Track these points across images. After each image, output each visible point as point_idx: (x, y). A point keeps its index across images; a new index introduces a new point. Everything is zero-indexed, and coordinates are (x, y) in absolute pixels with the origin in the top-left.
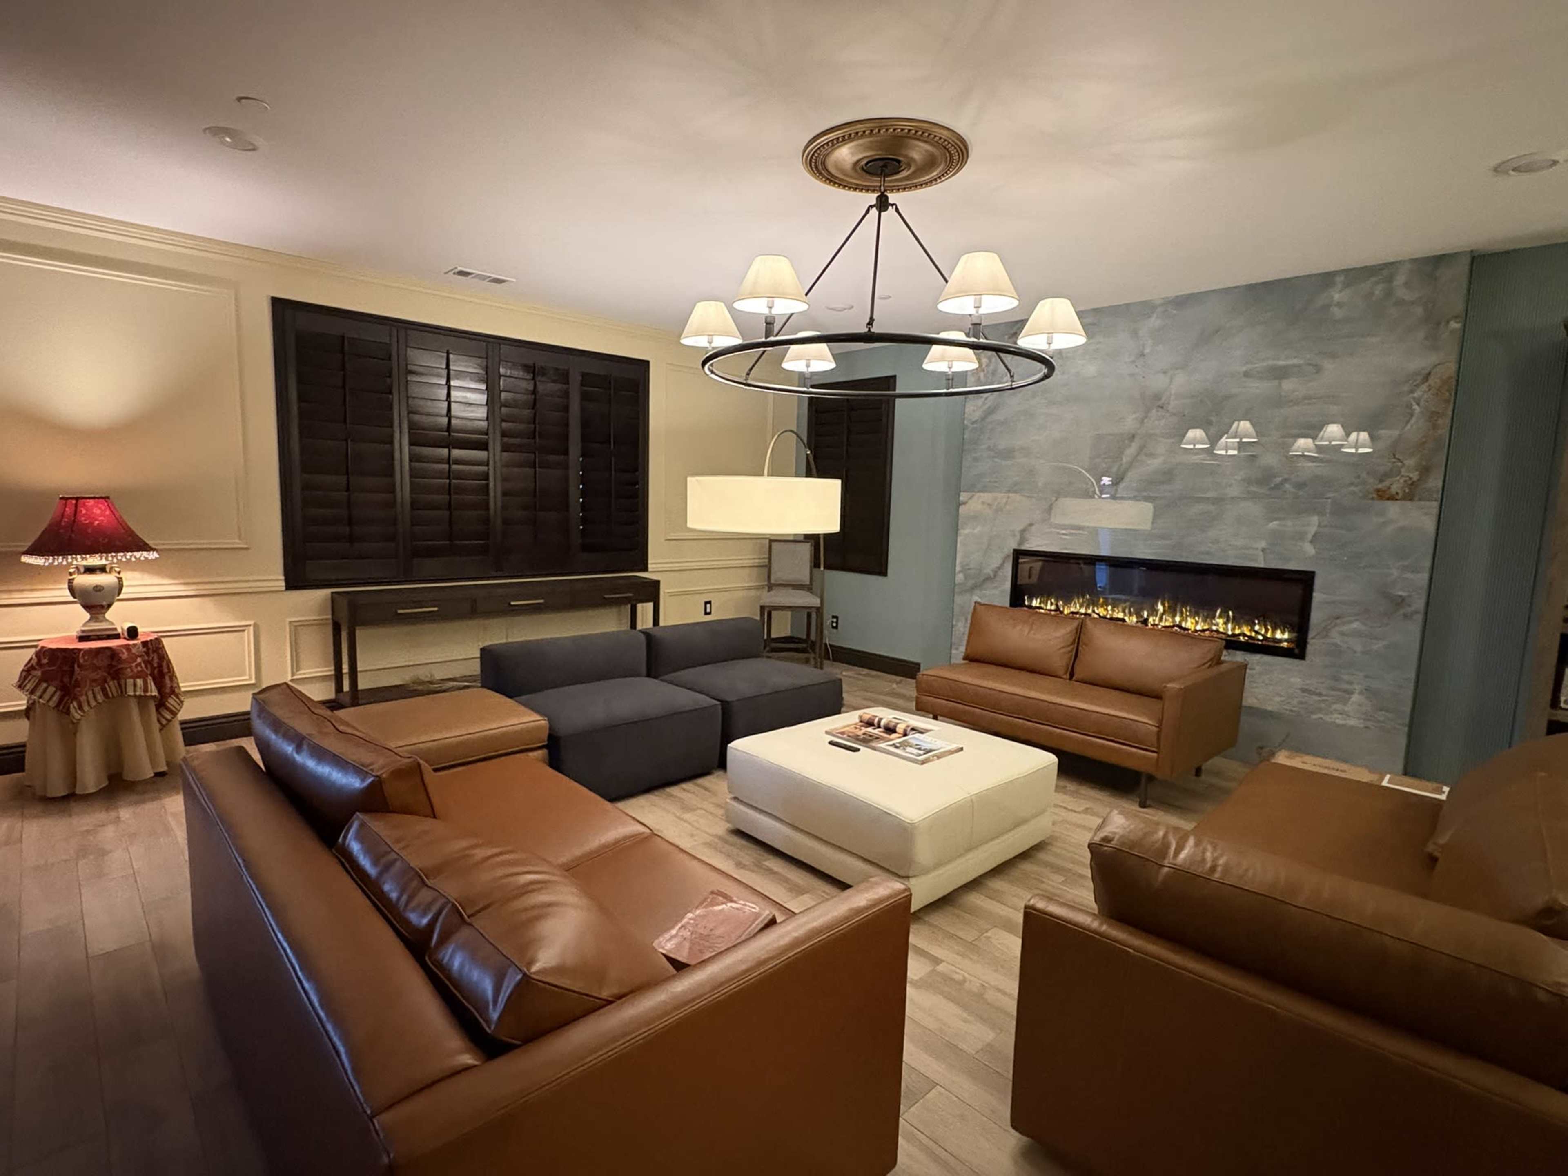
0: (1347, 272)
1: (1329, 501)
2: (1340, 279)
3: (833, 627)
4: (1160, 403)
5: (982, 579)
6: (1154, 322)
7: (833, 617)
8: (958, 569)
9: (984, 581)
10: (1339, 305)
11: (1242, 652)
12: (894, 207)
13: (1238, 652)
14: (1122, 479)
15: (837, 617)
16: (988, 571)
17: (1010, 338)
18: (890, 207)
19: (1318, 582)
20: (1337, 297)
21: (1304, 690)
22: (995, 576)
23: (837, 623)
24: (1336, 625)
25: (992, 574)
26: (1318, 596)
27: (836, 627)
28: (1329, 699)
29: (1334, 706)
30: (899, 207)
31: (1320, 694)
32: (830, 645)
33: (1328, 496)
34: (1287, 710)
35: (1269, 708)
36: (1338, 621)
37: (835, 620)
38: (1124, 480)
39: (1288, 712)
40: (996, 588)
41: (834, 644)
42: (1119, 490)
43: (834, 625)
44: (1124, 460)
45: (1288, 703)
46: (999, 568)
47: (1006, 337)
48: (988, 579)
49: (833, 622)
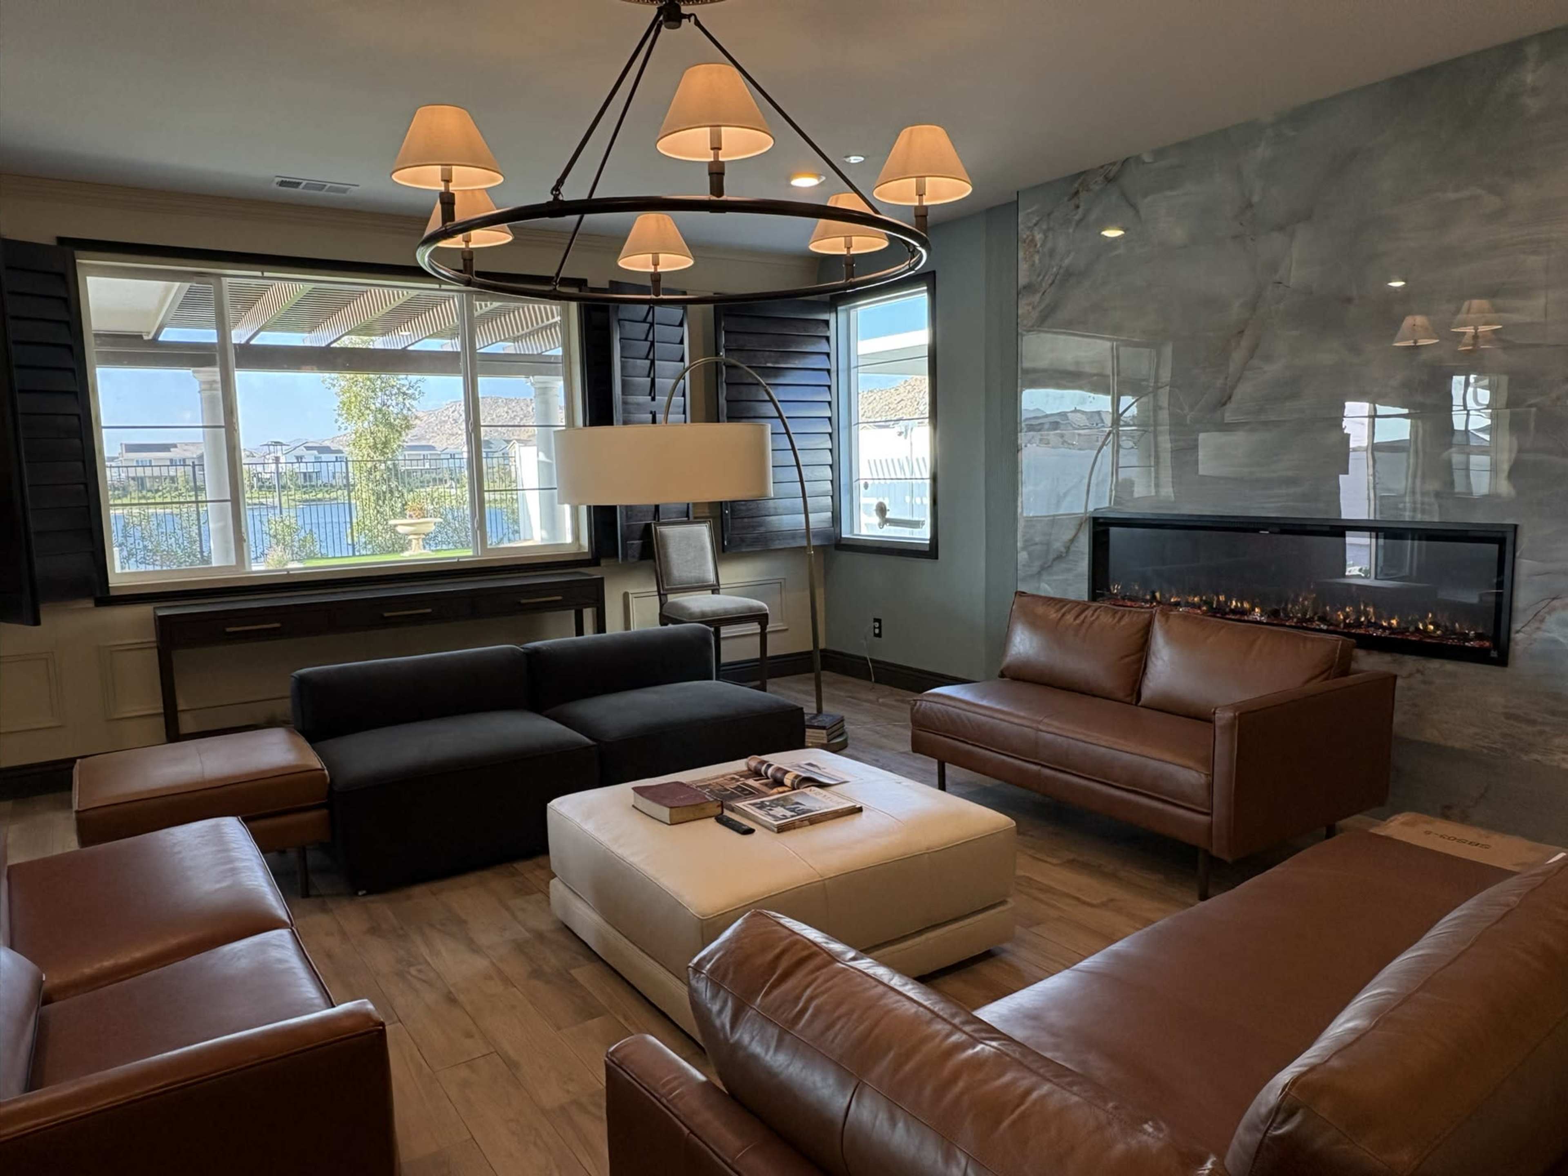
0: (1543, 36)
1: (1534, 410)
2: (1532, 50)
3: (876, 635)
4: (1277, 278)
5: (1051, 557)
6: (1262, 152)
7: (876, 620)
8: (1019, 544)
9: (1054, 560)
10: (1535, 91)
11: (1414, 657)
12: (693, 19)
13: (1407, 658)
14: (1230, 398)
15: (878, 620)
16: (1058, 546)
17: (1070, 200)
18: (685, 21)
19: (1524, 542)
20: (1530, 79)
21: (1508, 716)
22: (1067, 552)
23: (880, 628)
24: (1554, 609)
25: (1063, 549)
26: (1525, 566)
27: (879, 635)
28: (1547, 729)
29: (1557, 741)
30: (699, 19)
31: (1533, 722)
32: (871, 659)
33: (1533, 401)
34: (1484, 747)
35: (1457, 745)
36: (1556, 603)
37: (877, 625)
38: (1233, 399)
39: (1485, 751)
40: (1069, 570)
41: (875, 658)
42: (1227, 415)
43: (877, 631)
44: (1231, 369)
45: (1486, 737)
46: (1072, 541)
47: (1066, 199)
48: (1059, 558)
49: (875, 628)
